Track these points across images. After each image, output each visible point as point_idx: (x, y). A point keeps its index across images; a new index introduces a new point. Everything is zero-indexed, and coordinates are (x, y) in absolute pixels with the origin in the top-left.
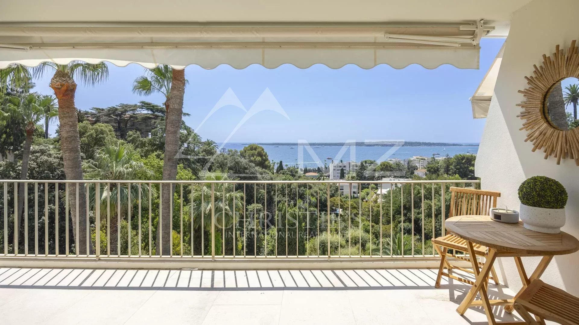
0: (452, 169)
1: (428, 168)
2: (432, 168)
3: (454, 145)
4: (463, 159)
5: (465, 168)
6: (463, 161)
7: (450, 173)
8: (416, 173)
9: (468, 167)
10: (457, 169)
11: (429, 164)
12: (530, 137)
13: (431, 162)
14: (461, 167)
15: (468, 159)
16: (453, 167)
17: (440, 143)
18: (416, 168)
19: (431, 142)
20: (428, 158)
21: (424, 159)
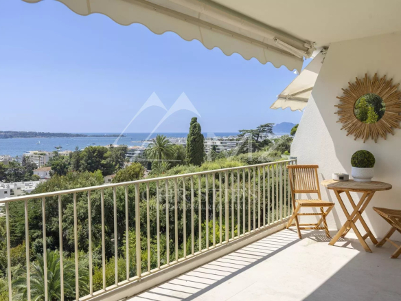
0: (83, 164)
1: (53, 165)
2: (58, 165)
3: (78, 135)
4: (94, 152)
5: (97, 162)
6: (95, 154)
7: (81, 169)
8: (35, 173)
9: (100, 161)
10: (88, 164)
11: (51, 160)
12: (344, 127)
13: (54, 157)
14: (93, 162)
15: (99, 151)
16: (84, 162)
17: (61, 134)
18: (34, 167)
19: (51, 132)
20: (49, 152)
21: (45, 155)
